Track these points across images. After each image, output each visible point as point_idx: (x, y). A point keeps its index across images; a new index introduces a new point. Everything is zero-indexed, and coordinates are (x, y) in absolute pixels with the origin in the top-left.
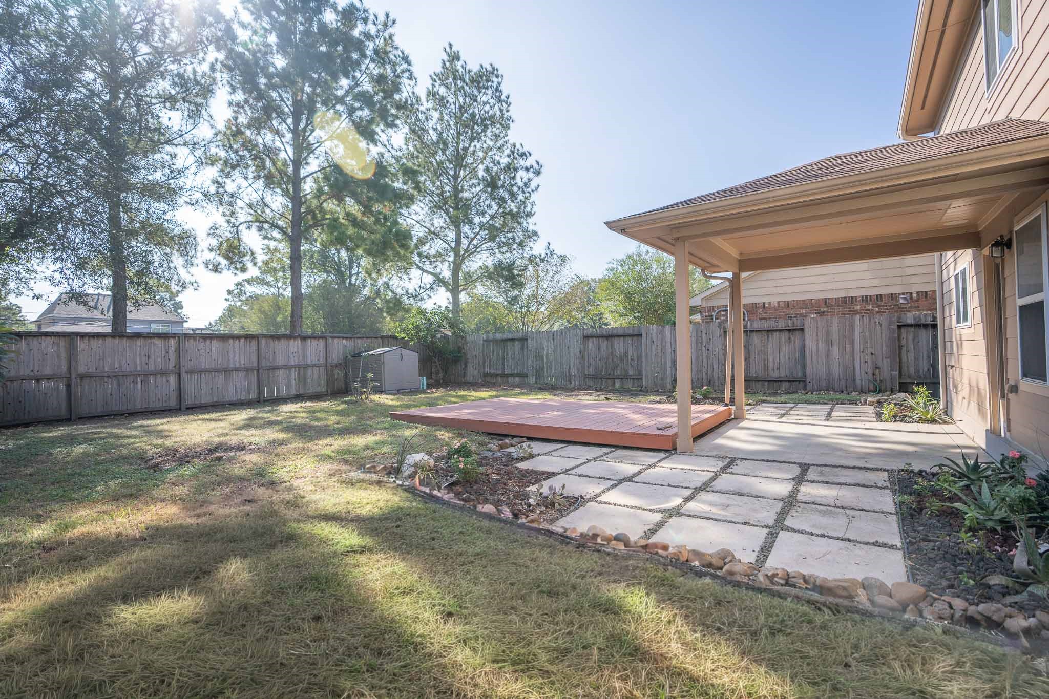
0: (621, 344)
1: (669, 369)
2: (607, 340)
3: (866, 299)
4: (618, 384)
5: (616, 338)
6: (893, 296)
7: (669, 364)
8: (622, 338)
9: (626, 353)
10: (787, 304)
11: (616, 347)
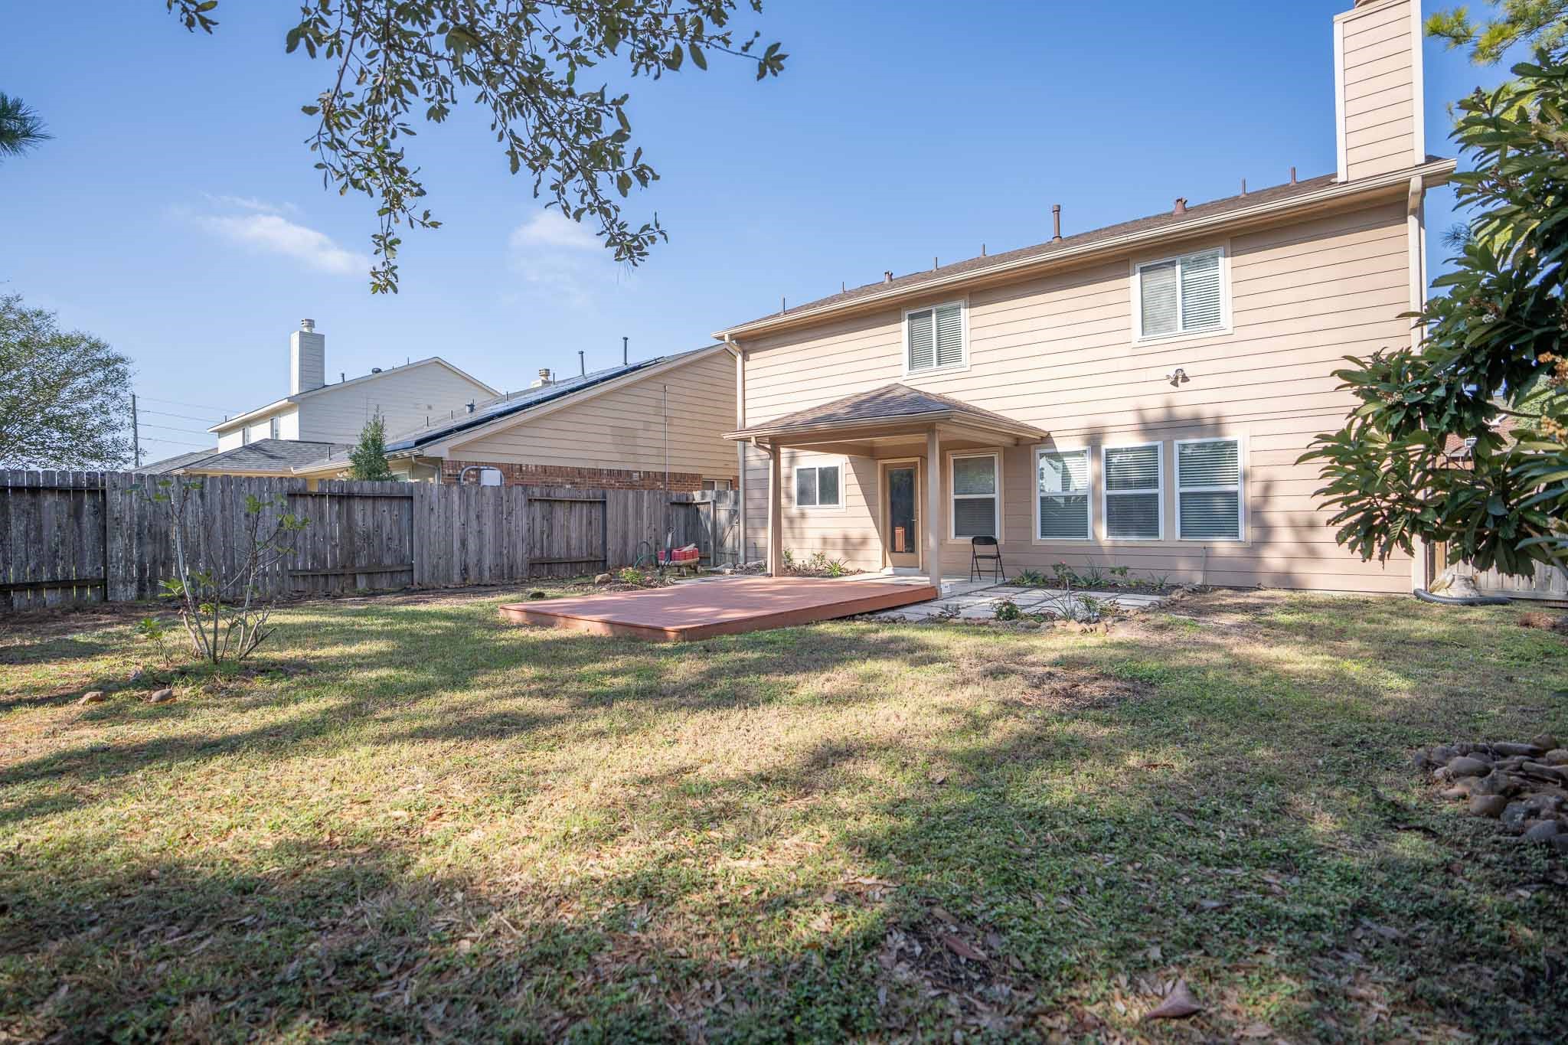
0: (369, 512)
1: (456, 553)
2: (339, 503)
3: (610, 472)
4: (362, 583)
5: (357, 501)
6: (629, 473)
7: (457, 545)
8: (370, 502)
9: (379, 527)
10: (545, 469)
11: (358, 516)
